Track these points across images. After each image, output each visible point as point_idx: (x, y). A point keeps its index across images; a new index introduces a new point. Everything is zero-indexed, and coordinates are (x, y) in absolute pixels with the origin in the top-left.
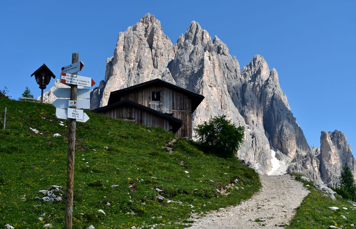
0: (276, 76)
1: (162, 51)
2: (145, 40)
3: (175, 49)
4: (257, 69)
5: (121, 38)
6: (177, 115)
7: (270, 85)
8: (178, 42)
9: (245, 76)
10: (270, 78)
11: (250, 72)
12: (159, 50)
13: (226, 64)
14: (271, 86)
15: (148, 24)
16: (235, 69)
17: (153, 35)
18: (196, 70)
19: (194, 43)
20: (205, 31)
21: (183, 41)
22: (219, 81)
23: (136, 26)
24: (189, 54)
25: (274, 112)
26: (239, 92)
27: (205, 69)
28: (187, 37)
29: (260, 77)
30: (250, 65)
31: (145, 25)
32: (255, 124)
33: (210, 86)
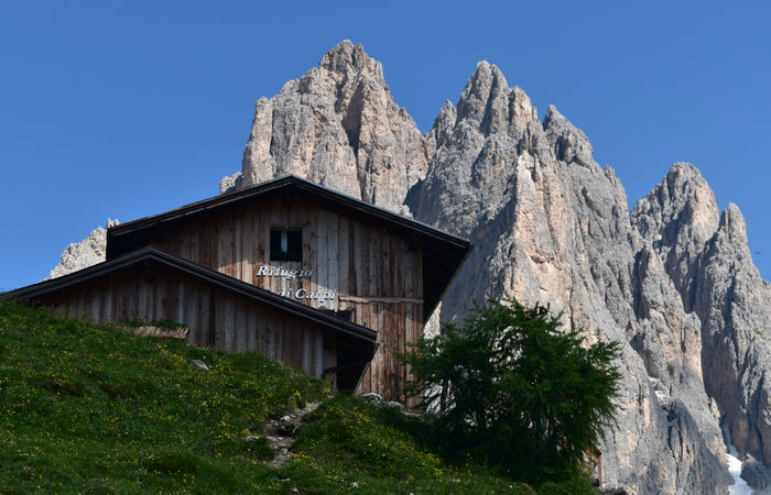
0: (740, 226)
1: (388, 153)
2: (336, 121)
3: (429, 148)
4: (681, 205)
5: (264, 116)
6: (366, 315)
7: (720, 256)
8: (436, 126)
9: (644, 228)
10: (722, 234)
11: (659, 215)
12: (379, 152)
13: (584, 192)
14: (725, 258)
15: (345, 72)
16: (614, 208)
17: (361, 107)
18: (493, 209)
19: (486, 128)
20: (517, 90)
21: (453, 122)
22: (562, 245)
23: (309, 80)
24: (471, 162)
25: (734, 339)
26: (627, 278)
27: (521, 208)
28: (464, 110)
29: (690, 231)
30: (660, 193)
31: (335, 75)
32: (676, 375)
33: (537, 260)
